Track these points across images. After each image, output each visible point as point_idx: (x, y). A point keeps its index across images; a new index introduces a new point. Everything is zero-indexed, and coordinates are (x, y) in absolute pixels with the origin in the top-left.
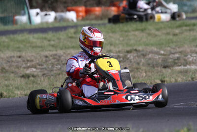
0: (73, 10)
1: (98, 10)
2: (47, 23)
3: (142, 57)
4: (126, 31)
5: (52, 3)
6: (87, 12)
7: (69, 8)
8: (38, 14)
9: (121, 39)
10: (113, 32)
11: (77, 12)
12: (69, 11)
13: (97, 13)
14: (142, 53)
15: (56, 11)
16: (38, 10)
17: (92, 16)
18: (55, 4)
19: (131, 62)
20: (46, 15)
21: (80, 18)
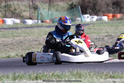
0: (106, 15)
1: (119, 16)
2: (93, 21)
3: (111, 39)
4: (118, 26)
5: (97, 11)
6: (113, 16)
7: (104, 14)
8: (88, 17)
9: (114, 30)
10: (112, 26)
11: (108, 16)
12: (104, 16)
13: (119, 17)
14: (112, 37)
15: (98, 16)
16: (88, 15)
17: (115, 19)
18: (98, 13)
19: (104, 41)
20: (92, 18)
21: (109, 20)
